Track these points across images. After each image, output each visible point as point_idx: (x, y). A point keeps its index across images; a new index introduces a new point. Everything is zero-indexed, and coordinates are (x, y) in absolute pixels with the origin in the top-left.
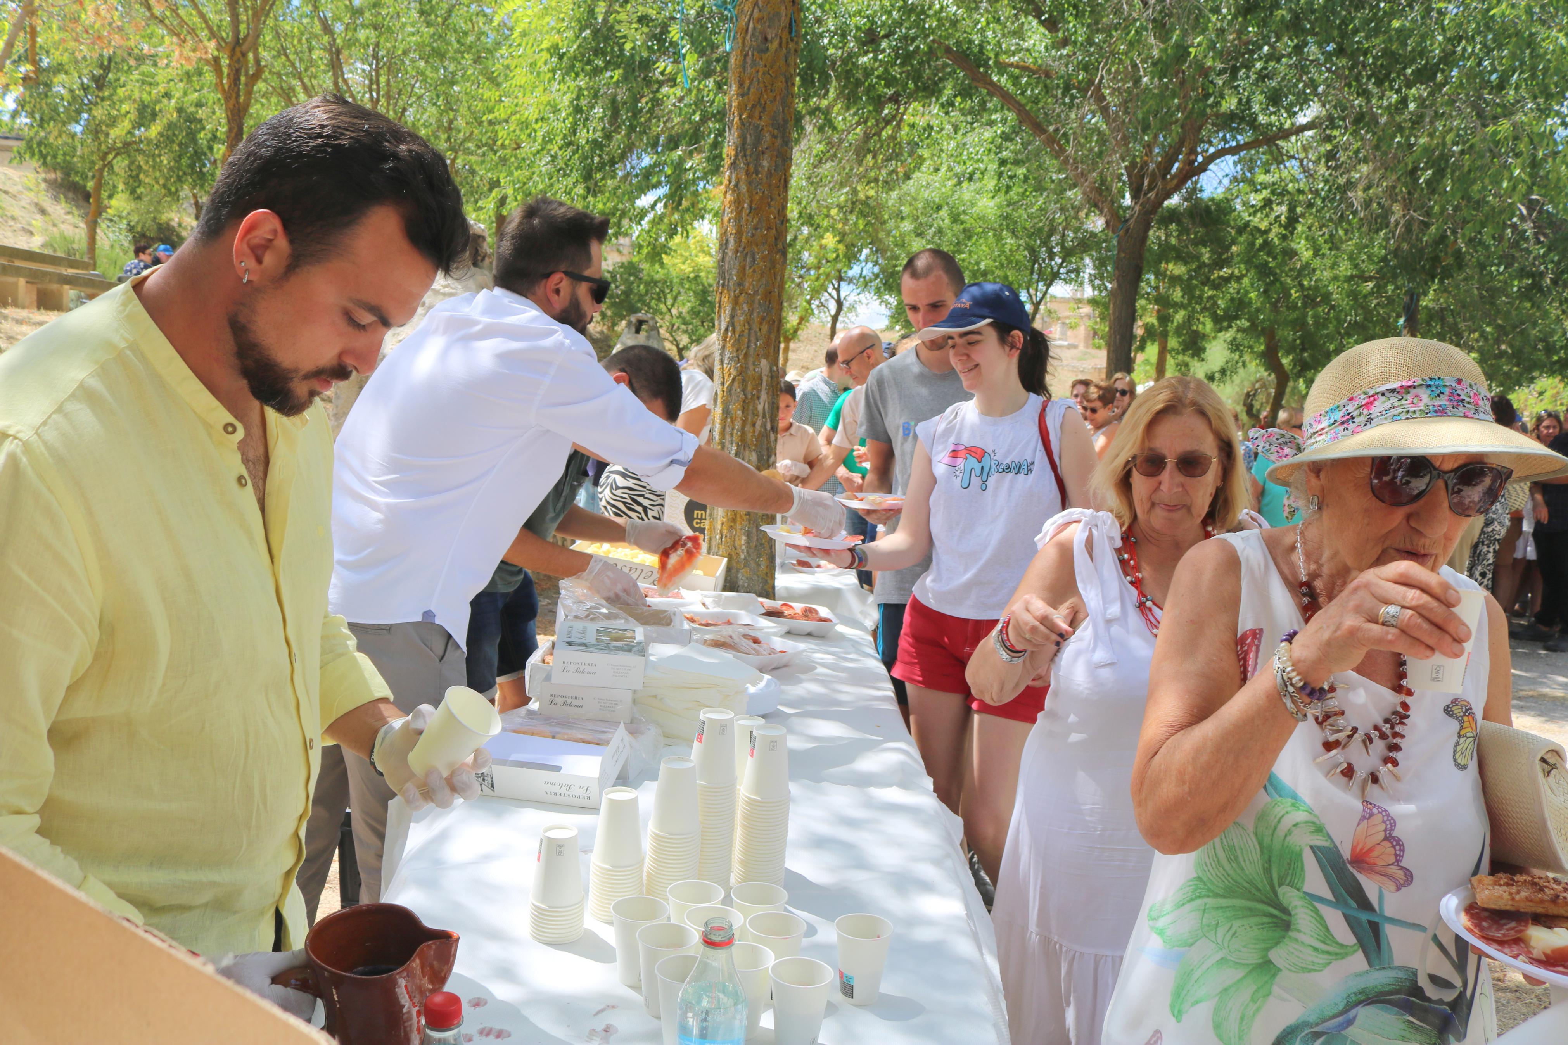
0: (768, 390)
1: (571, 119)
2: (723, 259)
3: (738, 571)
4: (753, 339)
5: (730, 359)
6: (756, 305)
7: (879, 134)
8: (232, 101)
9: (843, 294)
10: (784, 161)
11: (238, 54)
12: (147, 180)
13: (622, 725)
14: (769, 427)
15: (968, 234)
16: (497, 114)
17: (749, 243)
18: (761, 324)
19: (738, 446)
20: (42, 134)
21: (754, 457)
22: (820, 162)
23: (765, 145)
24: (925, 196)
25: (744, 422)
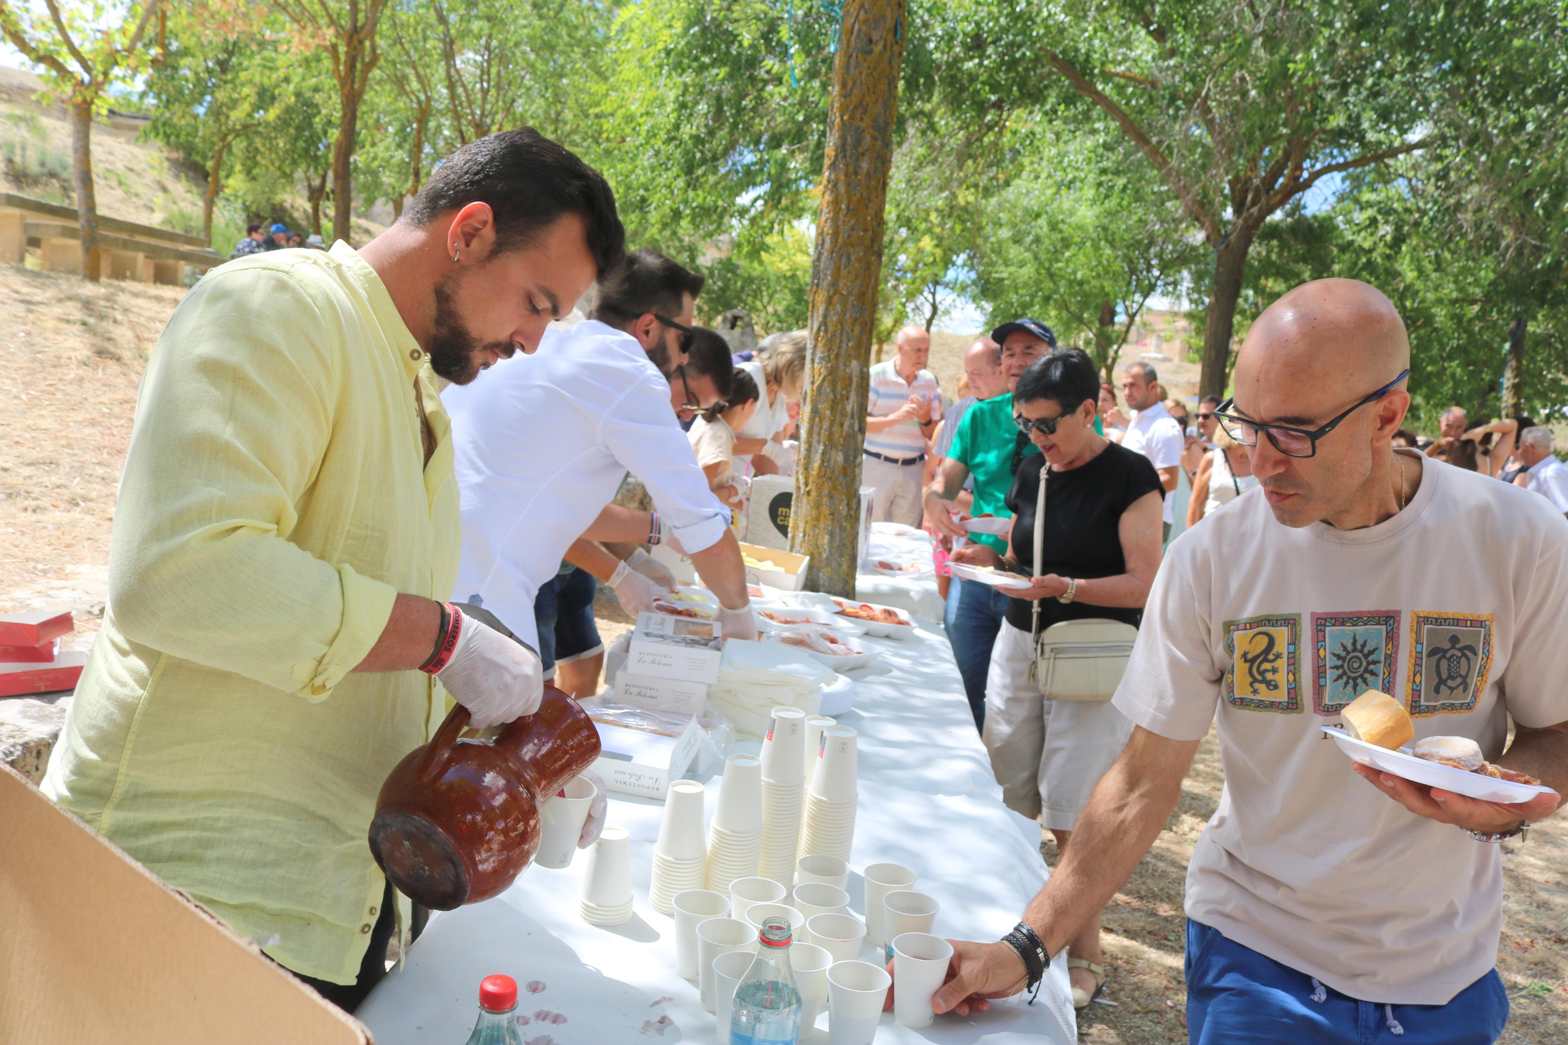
0: (857, 391)
1: (675, 115)
2: (818, 259)
3: (819, 570)
4: (845, 340)
5: (822, 359)
6: (849, 306)
7: (980, 139)
8: (348, 87)
9: (938, 300)
10: (883, 162)
11: (355, 41)
12: (263, 162)
13: (694, 719)
14: (856, 428)
15: (1066, 243)
16: (603, 108)
17: (846, 244)
18: (853, 325)
19: (825, 445)
20: (167, 114)
21: (840, 457)
22: (920, 166)
23: (865, 147)
24: (1025, 203)
25: (832, 421)
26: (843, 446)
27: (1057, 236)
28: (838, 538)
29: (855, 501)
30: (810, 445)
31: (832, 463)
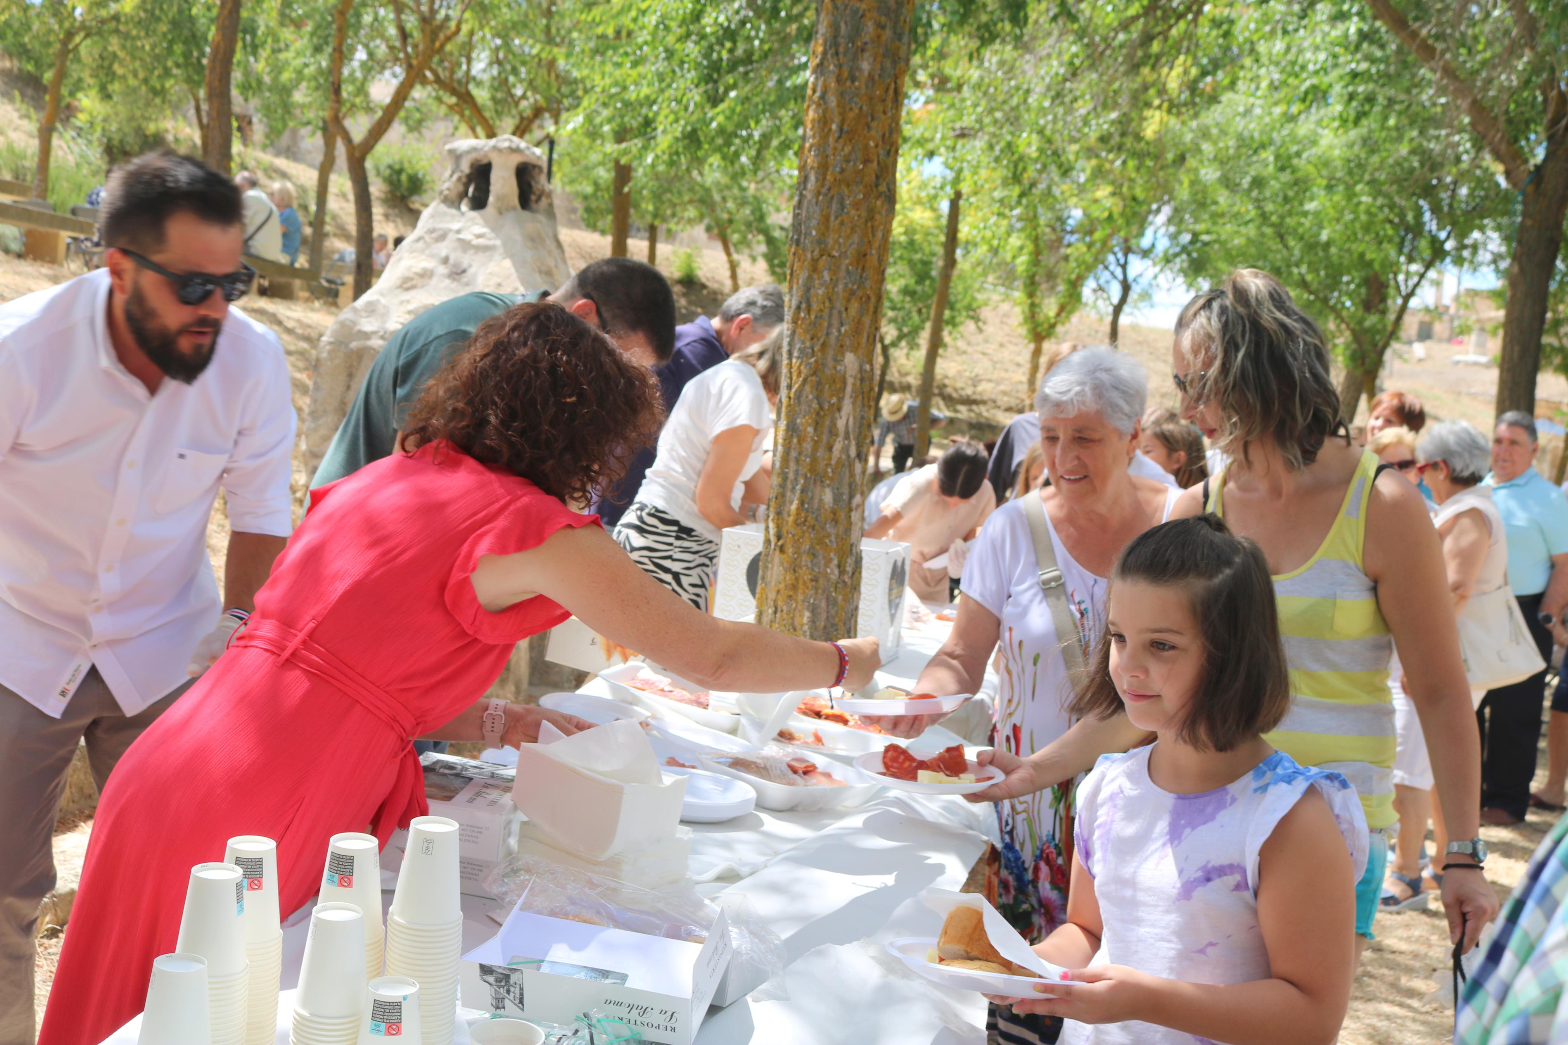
2: (799, 205)
4: (835, 323)
6: (842, 274)
7: (1165, 35)
9: (1131, 276)
12: (121, 73)
14: (853, 452)
15: (1301, 185)
17: (836, 182)
18: (849, 300)
19: (806, 478)
21: (828, 497)
22: (1074, 73)
23: (867, 39)
24: (1240, 129)
25: (816, 443)
26: (832, 479)
27: (1286, 177)
28: (824, 616)
29: (850, 561)
30: (785, 478)
31: (816, 505)
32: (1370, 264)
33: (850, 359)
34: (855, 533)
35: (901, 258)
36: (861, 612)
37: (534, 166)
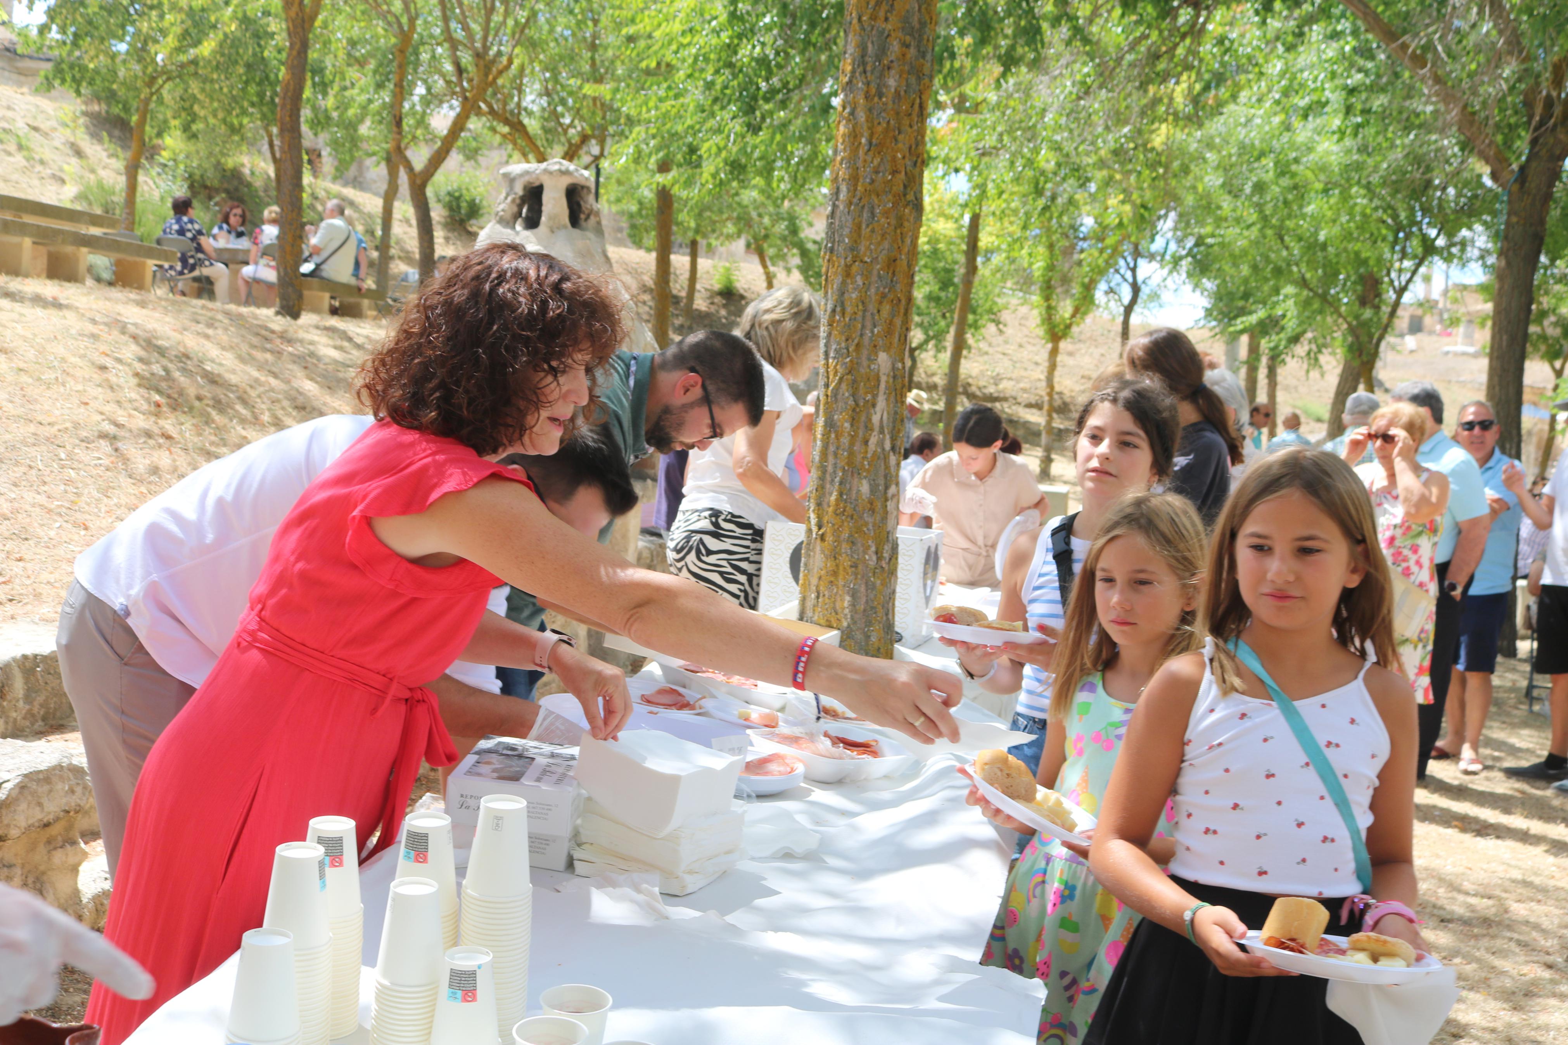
0: (887, 394)
1: (728, 30)
2: (832, 215)
4: (869, 324)
5: (837, 351)
6: (874, 278)
9: (1140, 278)
10: (920, 78)
12: (202, 113)
14: (888, 445)
17: (867, 192)
18: (881, 303)
19: (844, 470)
20: (77, 53)
21: (865, 488)
22: (1087, 91)
23: (893, 57)
24: (1241, 137)
25: (853, 438)
26: (868, 471)
27: (1285, 182)
28: (864, 600)
29: (887, 548)
30: (824, 472)
31: (854, 496)
32: (1365, 262)
33: (883, 357)
34: (891, 522)
35: (925, 266)
36: (898, 595)
37: (583, 187)
